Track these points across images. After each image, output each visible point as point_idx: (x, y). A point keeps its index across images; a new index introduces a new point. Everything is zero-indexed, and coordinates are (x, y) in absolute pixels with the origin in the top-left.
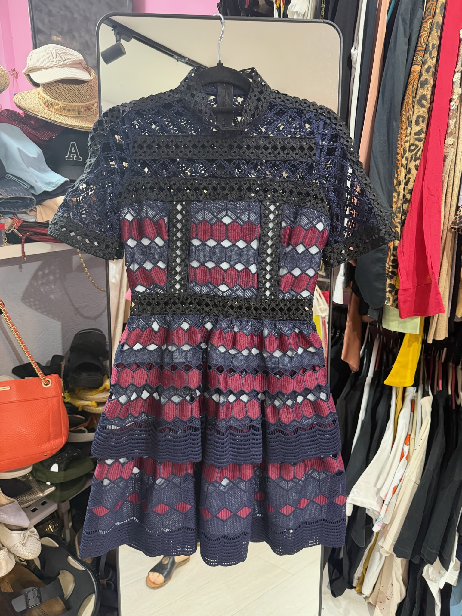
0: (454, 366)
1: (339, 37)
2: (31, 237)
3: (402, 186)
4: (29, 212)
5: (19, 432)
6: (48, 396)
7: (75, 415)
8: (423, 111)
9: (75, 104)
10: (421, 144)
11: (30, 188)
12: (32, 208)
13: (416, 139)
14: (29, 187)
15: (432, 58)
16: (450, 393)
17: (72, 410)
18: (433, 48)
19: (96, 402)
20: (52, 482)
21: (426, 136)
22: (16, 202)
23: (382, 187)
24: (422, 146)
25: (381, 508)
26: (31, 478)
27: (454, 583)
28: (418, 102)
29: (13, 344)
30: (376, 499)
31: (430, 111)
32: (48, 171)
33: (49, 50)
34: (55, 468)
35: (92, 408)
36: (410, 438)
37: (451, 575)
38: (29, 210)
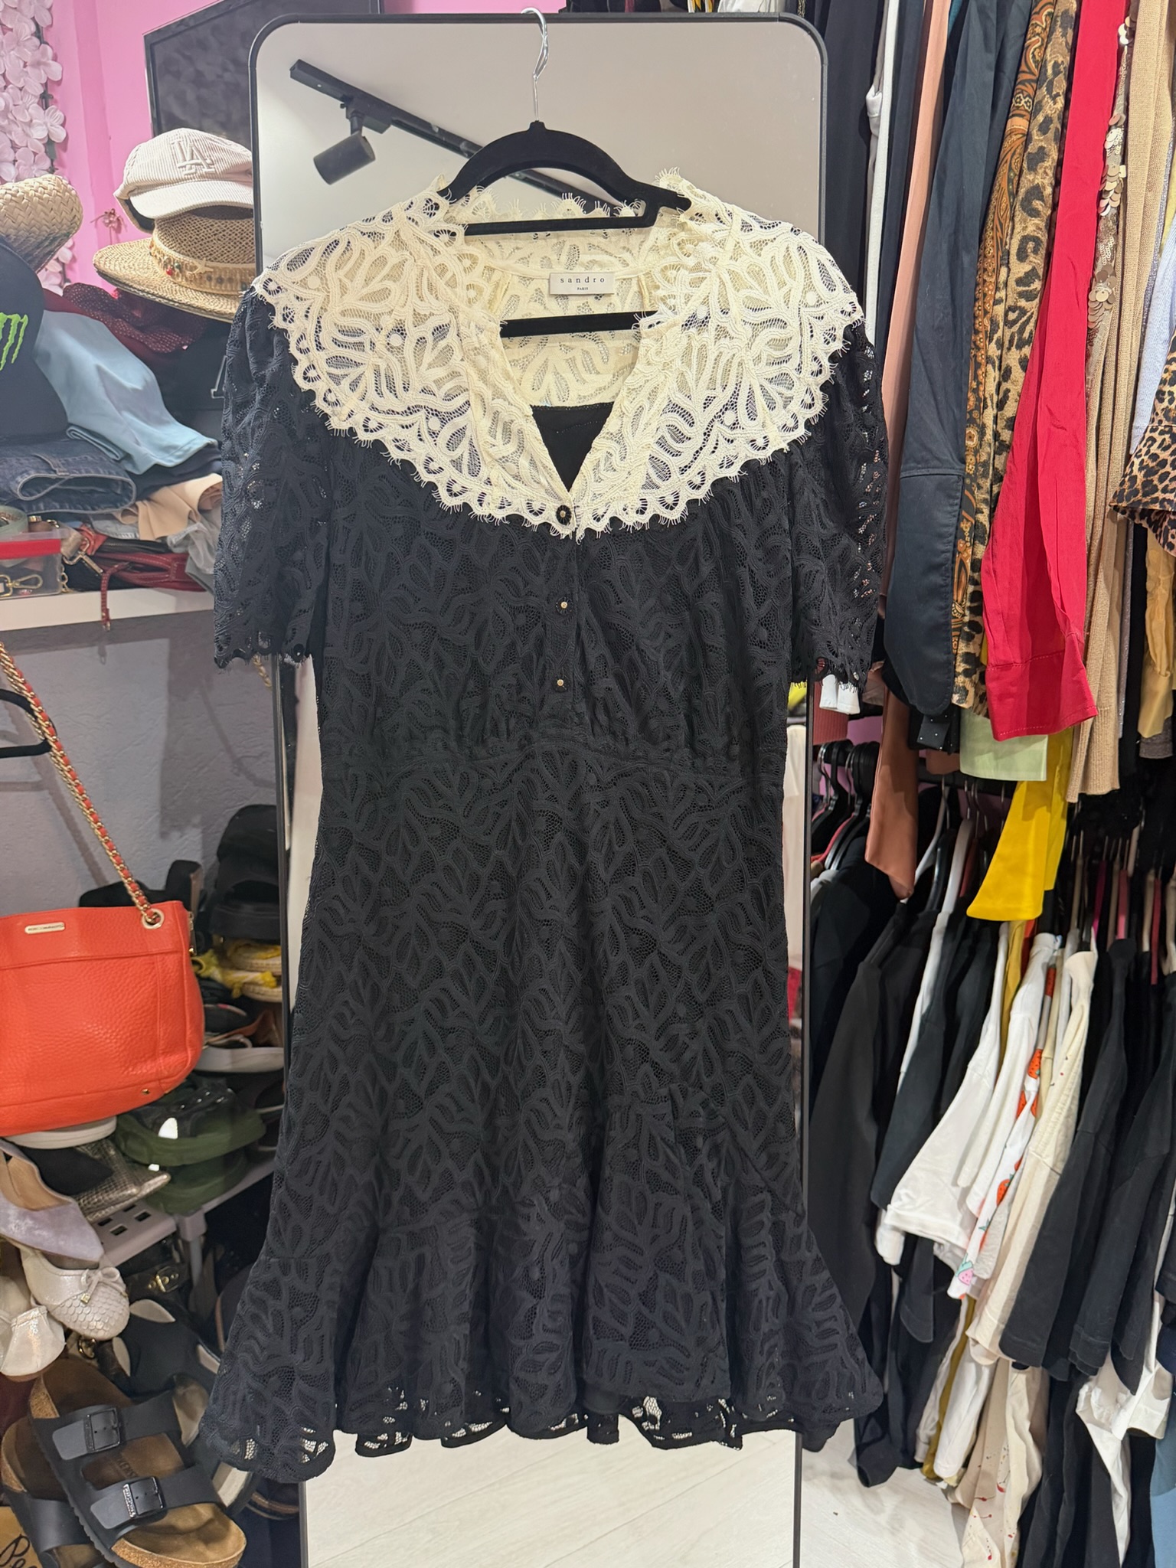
0: (1159, 883)
1: (818, 52)
2: (125, 574)
3: (990, 413)
4: (119, 517)
5: (83, 1031)
6: (154, 951)
7: (221, 1006)
8: (1034, 226)
9: (235, 266)
10: (1032, 306)
11: (122, 459)
12: (126, 507)
13: (1021, 295)
14: (120, 455)
15: (1054, 98)
16: (1146, 947)
17: (213, 993)
18: (1056, 73)
19: (274, 976)
20: (163, 1164)
21: (1044, 286)
22: (92, 492)
23: (939, 413)
24: (1035, 310)
25: (970, 1238)
26: (112, 1152)
27: (1158, 1430)
28: (1022, 205)
29: (82, 838)
30: (959, 1216)
31: (1051, 225)
32: (168, 423)
33: (176, 141)
34: (169, 1129)
35: (264, 989)
36: (1040, 1058)
37: (1149, 1410)
38: (120, 509)
